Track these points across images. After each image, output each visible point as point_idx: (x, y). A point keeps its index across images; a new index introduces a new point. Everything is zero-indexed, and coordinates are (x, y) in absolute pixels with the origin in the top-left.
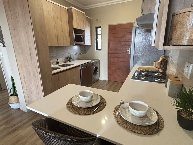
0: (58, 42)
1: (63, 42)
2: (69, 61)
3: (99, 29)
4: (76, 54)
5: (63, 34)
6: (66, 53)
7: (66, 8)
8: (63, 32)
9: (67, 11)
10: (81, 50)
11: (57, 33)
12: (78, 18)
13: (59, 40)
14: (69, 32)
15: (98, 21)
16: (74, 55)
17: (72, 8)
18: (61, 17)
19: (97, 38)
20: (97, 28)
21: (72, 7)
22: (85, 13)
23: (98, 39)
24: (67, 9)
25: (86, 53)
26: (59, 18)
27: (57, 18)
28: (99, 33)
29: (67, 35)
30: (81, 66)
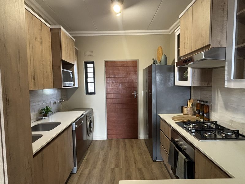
0: (35, 82)
1: (43, 82)
2: (45, 116)
3: (89, 65)
4: (55, 102)
5: (43, 68)
6: (40, 103)
7: (50, 26)
8: (43, 64)
9: (50, 31)
10: (62, 95)
11: (34, 66)
12: (68, 45)
13: (36, 79)
14: (52, 66)
15: (89, 54)
16: (52, 104)
17: (60, 29)
18: (41, 39)
19: (87, 77)
20: (86, 63)
21: (61, 27)
22: (74, 40)
23: (88, 79)
24: (51, 29)
25: (68, 99)
26: (39, 39)
27: (36, 39)
28: (90, 70)
29: (49, 71)
30: (74, 123)
